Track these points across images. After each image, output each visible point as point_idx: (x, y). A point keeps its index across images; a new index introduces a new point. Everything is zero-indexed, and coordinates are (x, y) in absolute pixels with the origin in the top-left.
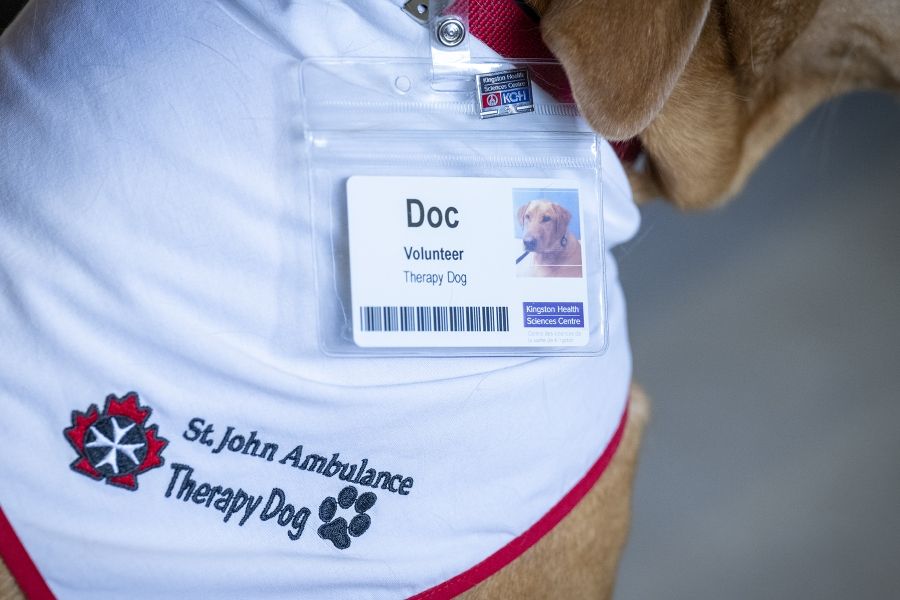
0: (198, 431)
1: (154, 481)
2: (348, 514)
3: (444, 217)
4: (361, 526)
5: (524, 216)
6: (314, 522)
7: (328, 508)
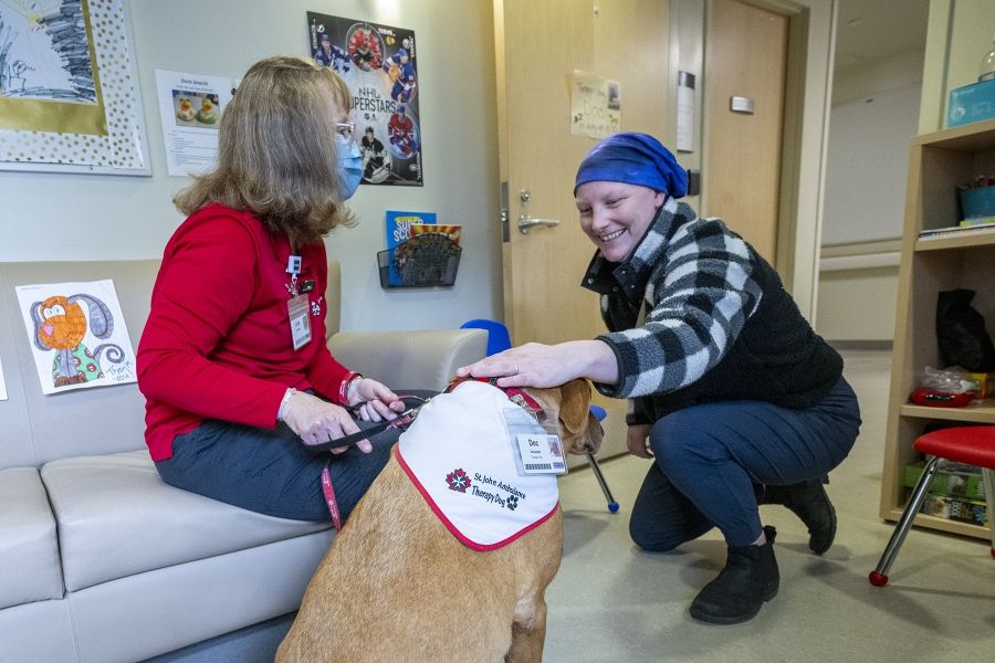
2: (513, 502)
4: (516, 506)
7: (508, 500)
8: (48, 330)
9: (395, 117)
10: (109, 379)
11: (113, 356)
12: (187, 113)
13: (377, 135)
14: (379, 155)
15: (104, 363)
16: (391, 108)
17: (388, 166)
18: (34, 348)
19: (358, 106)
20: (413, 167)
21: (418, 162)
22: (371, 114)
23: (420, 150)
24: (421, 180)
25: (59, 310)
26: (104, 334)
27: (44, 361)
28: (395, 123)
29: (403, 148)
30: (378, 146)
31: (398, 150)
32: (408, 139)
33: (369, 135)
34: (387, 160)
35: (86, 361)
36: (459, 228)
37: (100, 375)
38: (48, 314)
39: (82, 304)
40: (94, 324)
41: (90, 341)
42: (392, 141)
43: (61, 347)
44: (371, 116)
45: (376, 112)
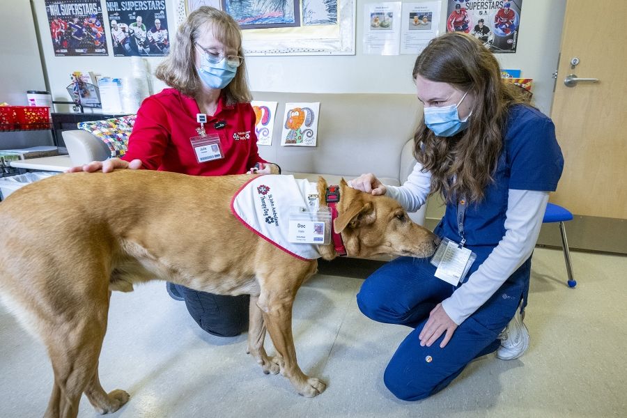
0: (270, 196)
1: (261, 195)
2: (270, 220)
3: (303, 226)
4: (270, 223)
5: (315, 226)
6: (267, 216)
7: (269, 217)
8: (291, 121)
9: (502, 11)
10: (304, 144)
11: (309, 134)
12: (376, 24)
13: (486, 24)
14: (485, 35)
15: (305, 137)
16: (499, 6)
17: (491, 42)
18: (284, 127)
19: (476, 8)
20: (510, 41)
21: (515, 37)
22: (484, 11)
23: (517, 30)
24: (515, 49)
25: (297, 114)
26: (308, 125)
27: (285, 132)
28: (501, 14)
29: (503, 30)
30: (486, 30)
31: (500, 31)
32: (510, 24)
33: (481, 24)
34: (491, 38)
35: (299, 135)
36: (530, 80)
37: (301, 142)
38: (293, 114)
39: (306, 112)
40: (307, 121)
41: (303, 127)
42: (496, 26)
43: (293, 128)
44: (484, 12)
45: (488, 10)
